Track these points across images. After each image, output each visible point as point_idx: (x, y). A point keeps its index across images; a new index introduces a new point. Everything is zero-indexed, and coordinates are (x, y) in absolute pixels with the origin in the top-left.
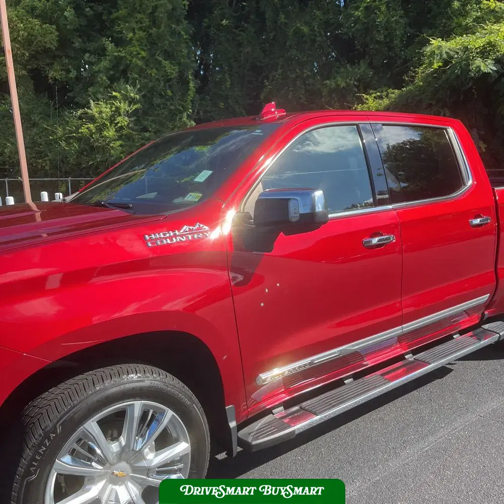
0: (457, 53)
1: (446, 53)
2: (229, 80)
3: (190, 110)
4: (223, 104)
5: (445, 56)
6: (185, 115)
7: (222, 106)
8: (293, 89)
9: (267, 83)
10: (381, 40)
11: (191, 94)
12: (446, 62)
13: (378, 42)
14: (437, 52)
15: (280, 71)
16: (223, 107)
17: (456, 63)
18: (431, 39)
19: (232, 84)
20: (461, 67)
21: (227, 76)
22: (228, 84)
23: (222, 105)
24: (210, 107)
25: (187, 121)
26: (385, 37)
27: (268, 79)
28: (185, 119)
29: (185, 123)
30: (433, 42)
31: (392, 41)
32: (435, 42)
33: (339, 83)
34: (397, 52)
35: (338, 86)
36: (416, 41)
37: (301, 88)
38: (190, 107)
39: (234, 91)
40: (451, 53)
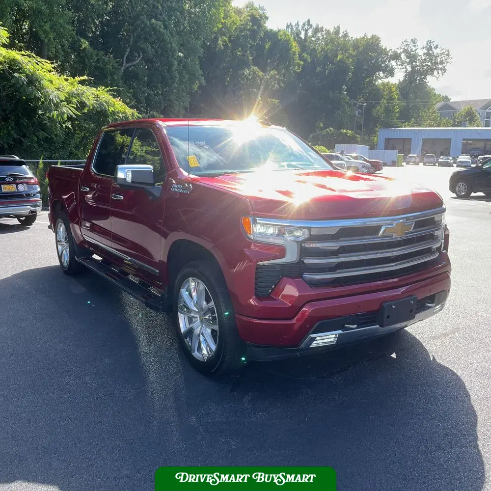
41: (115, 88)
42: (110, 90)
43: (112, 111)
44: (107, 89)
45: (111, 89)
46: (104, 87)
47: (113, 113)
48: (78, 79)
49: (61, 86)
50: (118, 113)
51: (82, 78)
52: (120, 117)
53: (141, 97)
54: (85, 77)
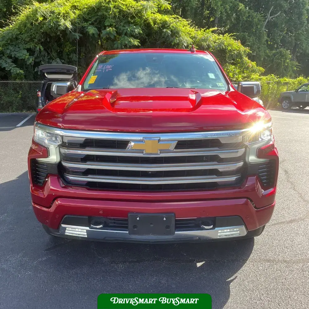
1: (43, 12)
5: (42, 14)
12: (45, 18)
17: (51, 19)
18: (34, 2)
32: (36, 4)
40: (45, 13)
41: (235, 33)
42: (231, 36)
43: (230, 50)
44: (230, 35)
45: (232, 34)
46: (227, 34)
47: (230, 51)
48: (211, 29)
49: (196, 35)
50: (234, 50)
51: (214, 29)
52: (235, 53)
53: (278, 39)
54: (216, 28)
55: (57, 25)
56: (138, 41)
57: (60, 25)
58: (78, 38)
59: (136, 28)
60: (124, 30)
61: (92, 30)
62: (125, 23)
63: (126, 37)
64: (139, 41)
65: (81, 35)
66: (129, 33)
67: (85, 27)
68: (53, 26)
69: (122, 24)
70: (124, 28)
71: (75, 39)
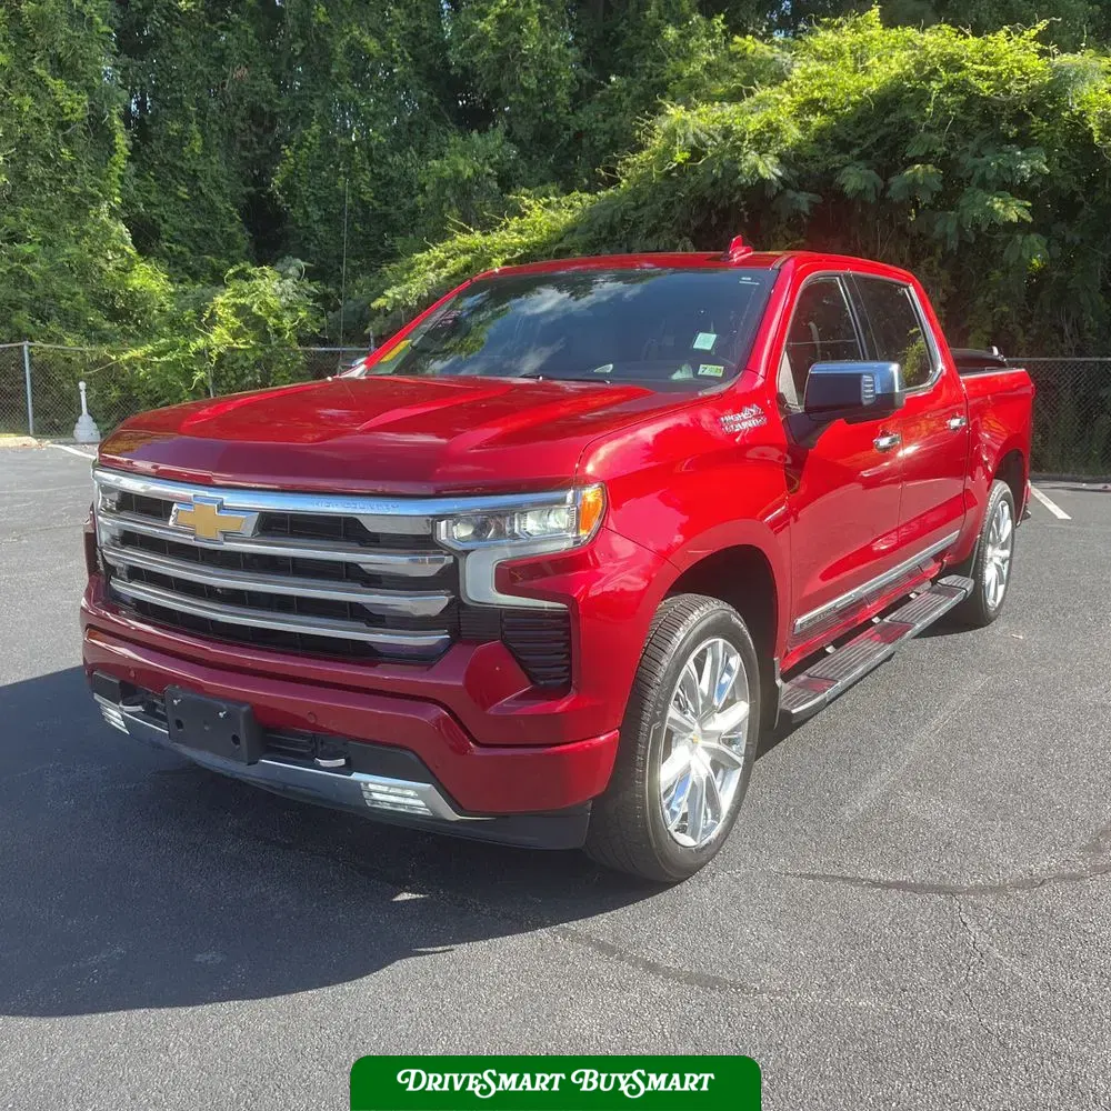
0: (711, 137)
1: (695, 134)
2: (198, 136)
3: (117, 199)
4: (186, 190)
5: (692, 140)
6: (104, 207)
7: (185, 193)
8: (347, 170)
9: (287, 151)
10: (532, 87)
11: (120, 159)
12: (696, 152)
13: (525, 91)
14: (680, 132)
15: (316, 128)
16: (186, 196)
17: (714, 156)
18: (668, 106)
19: (205, 146)
20: (721, 164)
21: (194, 127)
22: (197, 145)
23: (183, 191)
24: (154, 194)
25: (110, 223)
26: (539, 82)
27: (289, 143)
28: (104, 217)
29: (104, 227)
30: (671, 111)
31: (552, 90)
32: (675, 112)
33: (461, 168)
34: (561, 115)
35: (458, 173)
36: (599, 95)
37: (364, 170)
38: (117, 191)
39: (212, 163)
40: (703, 136)
55: (732, 171)
56: (1026, 207)
57: (739, 173)
58: (805, 208)
59: (1023, 159)
60: (976, 167)
61: (854, 179)
62: (986, 142)
63: (981, 194)
64: (1029, 204)
65: (818, 199)
66: (990, 176)
67: (835, 169)
68: (720, 176)
69: (972, 146)
70: (978, 161)
71: (797, 214)
